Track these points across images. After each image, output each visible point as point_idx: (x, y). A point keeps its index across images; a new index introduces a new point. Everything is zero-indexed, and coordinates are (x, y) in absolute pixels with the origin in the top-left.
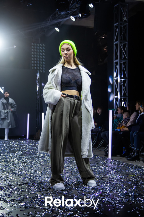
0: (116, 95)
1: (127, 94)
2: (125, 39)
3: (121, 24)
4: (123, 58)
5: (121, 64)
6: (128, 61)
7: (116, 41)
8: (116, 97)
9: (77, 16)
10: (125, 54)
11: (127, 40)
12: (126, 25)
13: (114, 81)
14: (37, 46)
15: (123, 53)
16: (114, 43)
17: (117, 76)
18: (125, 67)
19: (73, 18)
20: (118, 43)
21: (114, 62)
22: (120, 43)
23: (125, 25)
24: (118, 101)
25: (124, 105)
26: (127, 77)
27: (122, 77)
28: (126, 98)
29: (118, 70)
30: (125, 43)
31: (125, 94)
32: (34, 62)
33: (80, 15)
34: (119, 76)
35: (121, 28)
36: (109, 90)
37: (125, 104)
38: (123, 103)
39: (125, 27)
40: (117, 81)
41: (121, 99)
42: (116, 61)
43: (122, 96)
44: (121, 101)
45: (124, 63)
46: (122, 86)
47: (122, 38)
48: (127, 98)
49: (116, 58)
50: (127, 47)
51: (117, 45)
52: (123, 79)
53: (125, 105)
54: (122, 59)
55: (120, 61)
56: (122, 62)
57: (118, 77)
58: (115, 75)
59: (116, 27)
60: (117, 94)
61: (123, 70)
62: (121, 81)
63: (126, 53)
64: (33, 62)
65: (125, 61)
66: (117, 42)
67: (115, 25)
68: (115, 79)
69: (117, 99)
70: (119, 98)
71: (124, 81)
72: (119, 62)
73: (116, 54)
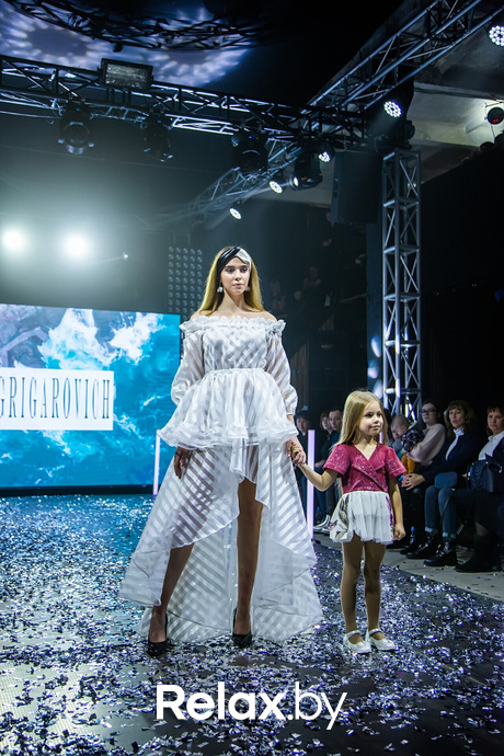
0: (389, 387)
1: (419, 385)
2: (412, 242)
3: (402, 204)
4: (407, 291)
5: (401, 306)
6: (421, 300)
7: (389, 246)
8: (390, 391)
9: (287, 184)
10: (413, 280)
11: (418, 244)
12: (414, 207)
13: (385, 350)
14: (182, 254)
15: (409, 278)
16: (385, 252)
17: (392, 337)
18: (414, 315)
19: (276, 187)
20: (394, 251)
21: (385, 298)
22: (401, 251)
23: (412, 205)
24: (396, 401)
25: (410, 412)
26: (418, 338)
27: (406, 339)
28: (416, 395)
29: (394, 322)
30: (413, 251)
31: (412, 383)
32: (174, 294)
33: (296, 181)
34: (397, 337)
35: (401, 212)
36: (372, 373)
37: (415, 410)
38: (409, 407)
39: (411, 211)
40: (391, 349)
41: (402, 397)
42: (389, 297)
43: (405, 391)
44: (402, 402)
45: (411, 304)
46: (406, 363)
47: (406, 239)
48: (419, 395)
49: (391, 291)
50: (417, 261)
51: (391, 257)
52: (407, 346)
53: (413, 414)
54: (406, 294)
55: (400, 298)
56: (405, 301)
57: (394, 339)
58: (386, 334)
59: (390, 210)
60: (391, 385)
61: (409, 321)
62: (402, 349)
63: (414, 277)
64: (171, 294)
65: (413, 298)
66: (393, 249)
67: (385, 205)
68: (388, 343)
69: (392, 397)
70: (398, 394)
71: (412, 351)
72: (396, 300)
73: (389, 280)
